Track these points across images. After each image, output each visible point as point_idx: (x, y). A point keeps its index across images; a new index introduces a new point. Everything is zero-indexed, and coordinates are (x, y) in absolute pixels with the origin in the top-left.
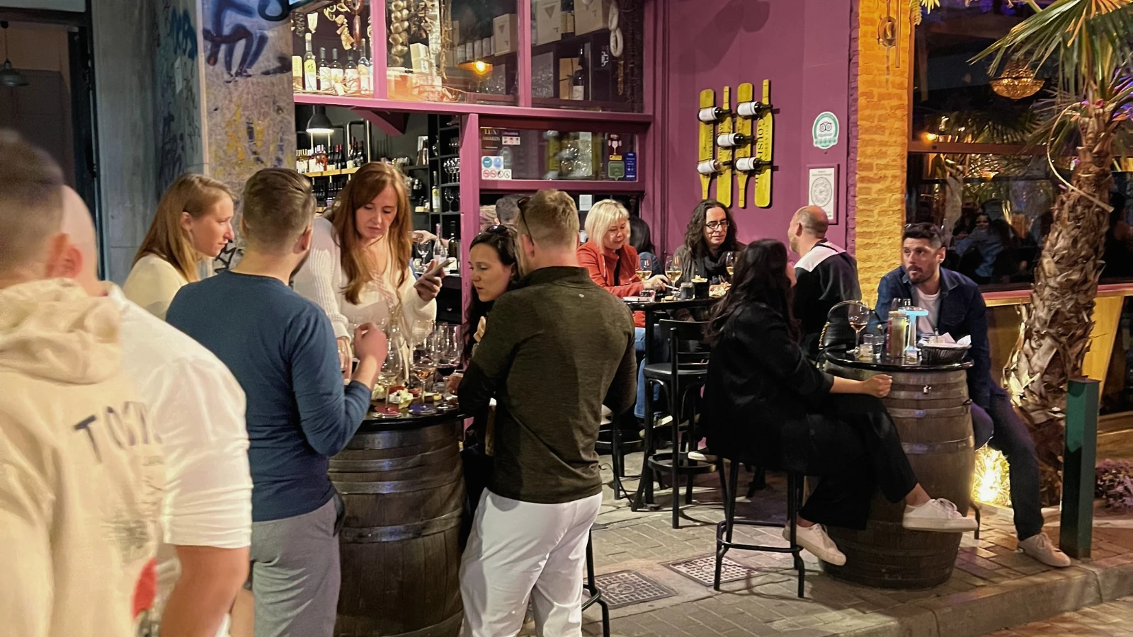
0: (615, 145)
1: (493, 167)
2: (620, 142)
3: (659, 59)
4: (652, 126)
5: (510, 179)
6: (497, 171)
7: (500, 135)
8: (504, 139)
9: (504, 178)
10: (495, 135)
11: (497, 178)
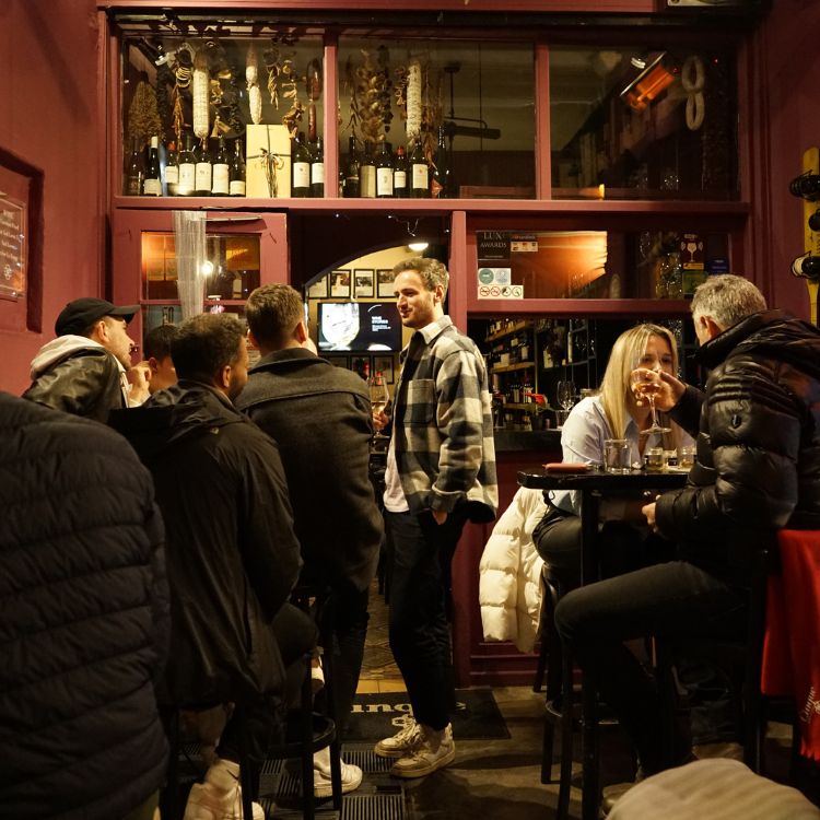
0: (692, 248)
1: (495, 282)
2: (701, 246)
3: (758, 163)
4: (750, 218)
5: (521, 297)
6: (501, 288)
7: (508, 241)
8: (513, 245)
9: (511, 297)
10: (499, 241)
11: (501, 297)
